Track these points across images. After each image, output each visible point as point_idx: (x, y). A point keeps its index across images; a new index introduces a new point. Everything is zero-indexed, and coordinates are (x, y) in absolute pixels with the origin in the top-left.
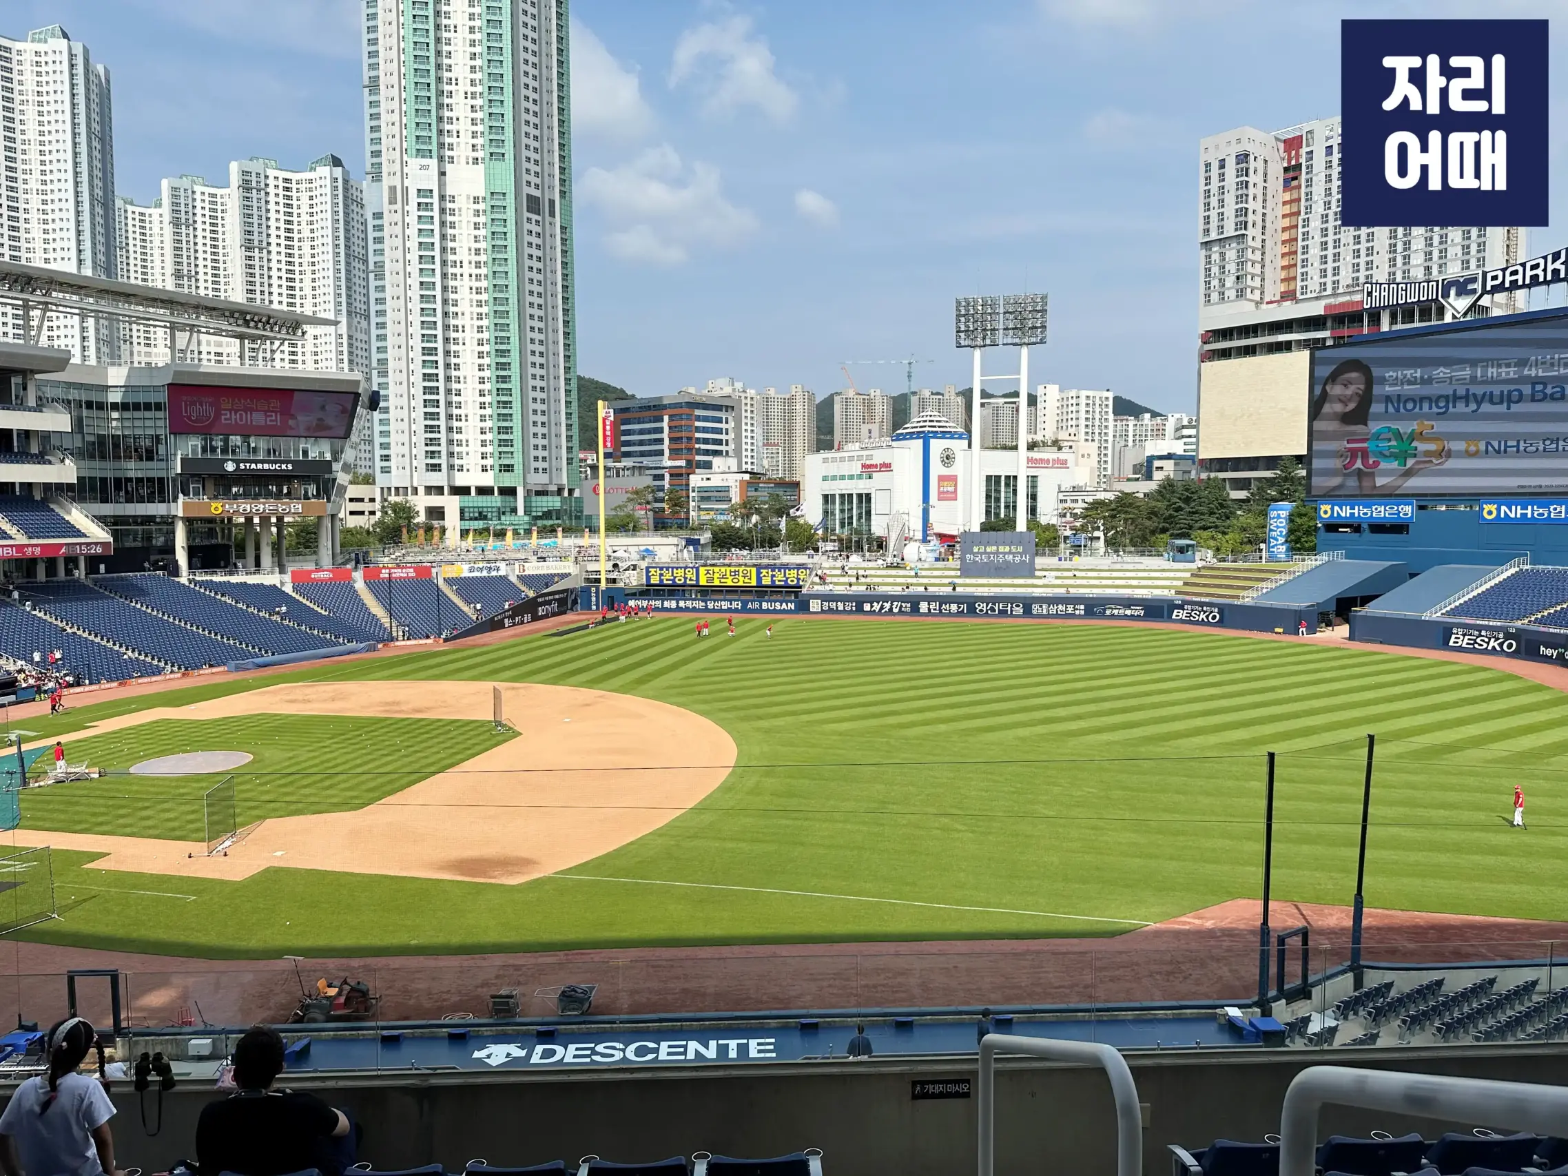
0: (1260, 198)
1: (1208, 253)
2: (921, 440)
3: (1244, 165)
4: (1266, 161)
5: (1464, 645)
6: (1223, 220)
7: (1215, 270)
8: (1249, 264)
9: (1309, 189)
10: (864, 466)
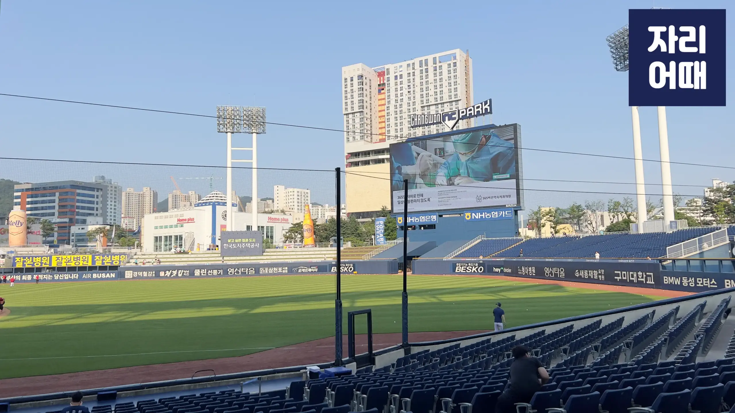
0: (369, 96)
1: (348, 119)
2: (211, 206)
3: (361, 80)
4: (370, 80)
5: (462, 271)
6: (353, 104)
7: (351, 127)
8: (365, 125)
9: (389, 94)
10: (178, 220)
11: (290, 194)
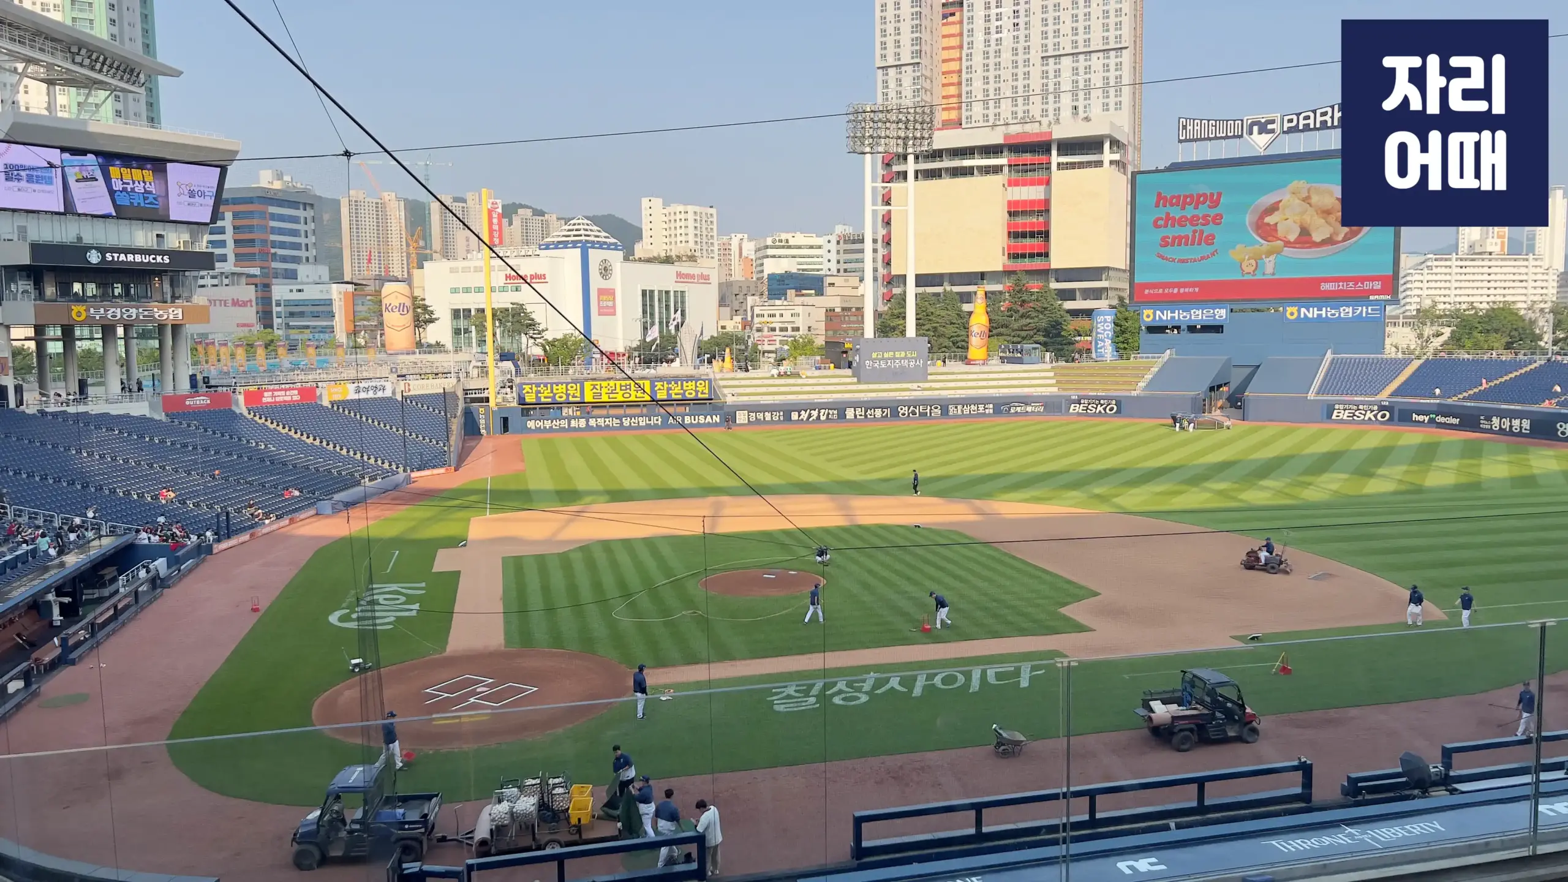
0: (928, 29)
1: (885, 78)
2: (577, 252)
5: (1345, 418)
6: (899, 47)
8: (923, 91)
9: (971, 26)
10: (507, 278)
11: (678, 217)
